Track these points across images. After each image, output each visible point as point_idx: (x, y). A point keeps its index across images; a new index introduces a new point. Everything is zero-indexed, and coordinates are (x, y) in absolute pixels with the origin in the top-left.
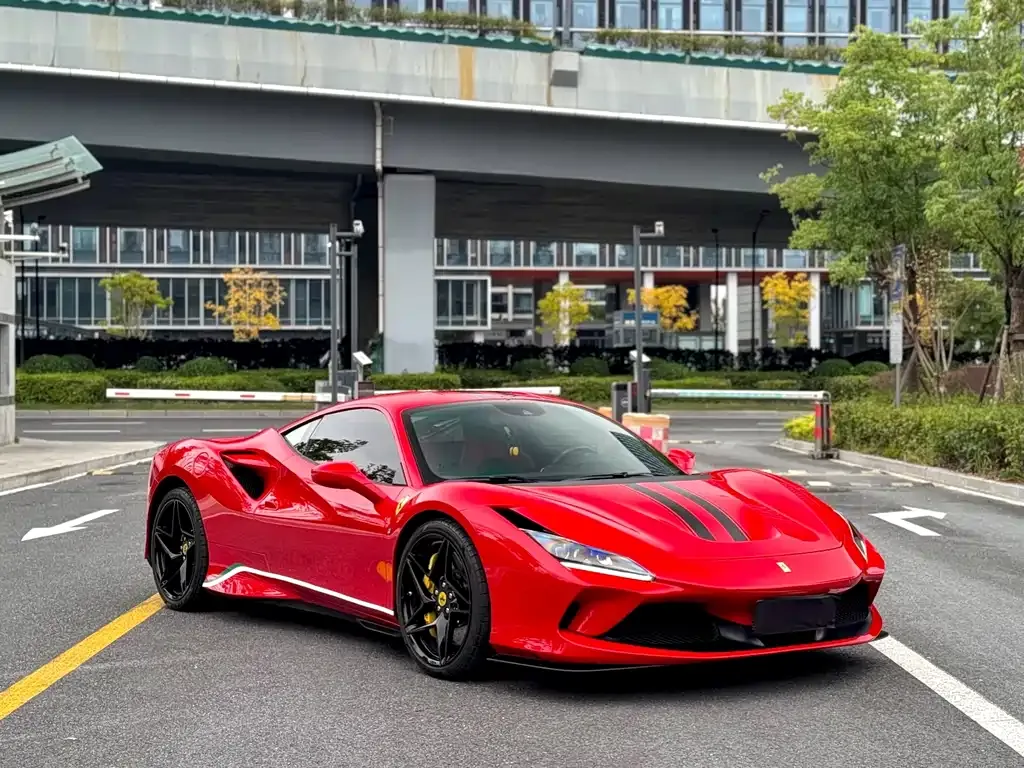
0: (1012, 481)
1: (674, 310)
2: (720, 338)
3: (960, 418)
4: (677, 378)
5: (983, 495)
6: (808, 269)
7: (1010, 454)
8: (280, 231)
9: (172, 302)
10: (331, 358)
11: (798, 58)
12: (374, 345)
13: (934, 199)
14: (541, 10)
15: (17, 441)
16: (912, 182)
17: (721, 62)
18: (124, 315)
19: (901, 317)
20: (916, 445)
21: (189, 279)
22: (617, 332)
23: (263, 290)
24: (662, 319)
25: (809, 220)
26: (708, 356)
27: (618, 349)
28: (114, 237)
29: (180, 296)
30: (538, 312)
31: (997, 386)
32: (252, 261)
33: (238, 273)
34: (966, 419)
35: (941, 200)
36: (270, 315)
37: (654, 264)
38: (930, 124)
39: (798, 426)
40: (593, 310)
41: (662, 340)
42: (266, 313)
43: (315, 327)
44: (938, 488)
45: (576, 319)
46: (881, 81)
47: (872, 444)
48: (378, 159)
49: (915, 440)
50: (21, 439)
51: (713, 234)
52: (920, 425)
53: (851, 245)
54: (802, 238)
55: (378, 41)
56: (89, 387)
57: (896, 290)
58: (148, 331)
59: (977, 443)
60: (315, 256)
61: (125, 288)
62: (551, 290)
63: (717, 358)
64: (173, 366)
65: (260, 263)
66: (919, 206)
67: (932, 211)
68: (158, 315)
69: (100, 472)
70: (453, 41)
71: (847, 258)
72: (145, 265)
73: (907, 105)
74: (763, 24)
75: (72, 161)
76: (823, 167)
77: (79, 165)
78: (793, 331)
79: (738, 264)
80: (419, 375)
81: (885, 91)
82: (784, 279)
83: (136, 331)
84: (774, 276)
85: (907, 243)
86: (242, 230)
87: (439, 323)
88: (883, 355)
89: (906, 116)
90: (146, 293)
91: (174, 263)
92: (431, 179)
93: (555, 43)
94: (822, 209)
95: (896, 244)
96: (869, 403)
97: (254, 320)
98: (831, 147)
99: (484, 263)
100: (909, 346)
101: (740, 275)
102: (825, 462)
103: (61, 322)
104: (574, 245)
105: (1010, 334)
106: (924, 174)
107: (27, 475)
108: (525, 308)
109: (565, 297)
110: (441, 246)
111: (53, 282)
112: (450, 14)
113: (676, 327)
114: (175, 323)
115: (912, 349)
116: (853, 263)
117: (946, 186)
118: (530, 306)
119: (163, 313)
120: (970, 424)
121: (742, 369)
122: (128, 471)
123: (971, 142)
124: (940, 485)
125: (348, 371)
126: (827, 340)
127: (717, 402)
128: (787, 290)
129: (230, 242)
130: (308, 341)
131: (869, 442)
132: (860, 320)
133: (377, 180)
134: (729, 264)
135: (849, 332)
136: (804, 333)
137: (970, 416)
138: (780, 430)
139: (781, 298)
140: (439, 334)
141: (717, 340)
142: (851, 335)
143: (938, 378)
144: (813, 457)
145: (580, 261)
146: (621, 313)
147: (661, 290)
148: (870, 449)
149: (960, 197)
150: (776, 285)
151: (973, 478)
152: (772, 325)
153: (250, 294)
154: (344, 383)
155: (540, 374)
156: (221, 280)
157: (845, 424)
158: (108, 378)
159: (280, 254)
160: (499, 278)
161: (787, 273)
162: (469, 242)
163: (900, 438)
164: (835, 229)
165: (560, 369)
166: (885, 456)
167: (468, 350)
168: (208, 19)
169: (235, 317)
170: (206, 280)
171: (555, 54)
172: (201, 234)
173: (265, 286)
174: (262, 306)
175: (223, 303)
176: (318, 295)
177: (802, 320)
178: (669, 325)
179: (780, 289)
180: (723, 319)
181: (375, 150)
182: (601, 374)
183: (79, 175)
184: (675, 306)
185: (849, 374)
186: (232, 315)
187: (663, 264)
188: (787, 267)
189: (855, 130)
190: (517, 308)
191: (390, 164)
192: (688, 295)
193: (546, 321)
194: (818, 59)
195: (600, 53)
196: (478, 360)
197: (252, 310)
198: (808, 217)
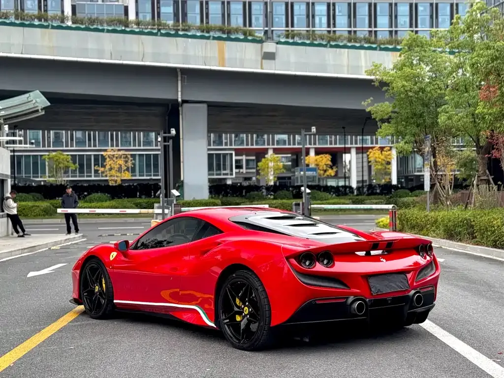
0: (477, 245)
1: (325, 166)
2: (347, 180)
3: (454, 216)
4: (325, 200)
5: (464, 251)
6: (390, 145)
7: (476, 232)
8: (130, 131)
9: (78, 166)
10: (161, 193)
11: (382, 44)
12: (179, 186)
13: (442, 114)
14: (257, 19)
16: (434, 105)
17: (345, 47)
18: (55, 173)
19: (429, 169)
20: (435, 229)
21: (86, 155)
22: (297, 178)
23: (123, 160)
24: (319, 171)
25: (386, 124)
26: (341, 189)
27: (297, 186)
28: (49, 134)
29: (82, 163)
30: (258, 168)
31: (473, 201)
32: (117, 145)
33: (110, 151)
34: (457, 216)
35: (446, 114)
36: (126, 172)
37: (315, 144)
38: (442, 78)
39: (382, 221)
40: (285, 167)
41: (319, 181)
42: (124, 171)
43: (148, 178)
45: (277, 171)
46: (418, 58)
48: (180, 96)
49: (435, 227)
51: (343, 130)
52: (437, 220)
53: (405, 135)
54: (382, 132)
55: (179, 39)
56: (42, 208)
57: (426, 156)
58: (67, 180)
59: (462, 228)
60: (148, 143)
61: (55, 160)
62: (264, 158)
63: (345, 190)
64: (83, 197)
65: (121, 147)
66: (437, 115)
67: (441, 119)
68: (72, 173)
69: (54, 248)
70: (214, 38)
71: (403, 142)
72: (64, 148)
73: (431, 68)
74: (367, 24)
75: (36, 102)
76: (392, 98)
77: (40, 103)
78: (384, 176)
79: (356, 143)
80: (201, 200)
81: (421, 62)
82: (379, 150)
83: (61, 181)
84: (374, 149)
85: (432, 134)
86: (112, 131)
87: (210, 175)
88: (421, 187)
89: (431, 74)
90: (65, 162)
91: (79, 147)
92: (205, 106)
93: (264, 38)
94: (391, 119)
95: (426, 134)
96: (414, 210)
97: (119, 174)
98: (395, 89)
99: (231, 145)
100: (433, 183)
101: (357, 149)
103: (24, 177)
104: (275, 136)
105: (478, 177)
106: (439, 102)
107: (22, 249)
108: (251, 166)
109: (271, 162)
110: (209, 137)
111: (19, 157)
112: (213, 26)
113: (325, 175)
114: (80, 177)
115: (435, 184)
116: (406, 144)
117: (448, 108)
118: (254, 165)
119: (74, 171)
120: (459, 219)
121: (357, 195)
122: (67, 247)
123: (459, 87)
124: (445, 247)
125: (169, 199)
126: (400, 180)
127: (345, 211)
128: (380, 156)
129: (106, 137)
131: (414, 228)
132: (416, 170)
133: (179, 107)
134: (351, 143)
135: (411, 176)
136: (389, 177)
137: (459, 215)
138: (374, 224)
139: (377, 160)
140: (210, 181)
141: (345, 181)
143: (447, 198)
145: (278, 143)
146: (299, 168)
147: (318, 157)
148: (415, 232)
149: (454, 113)
150: (375, 153)
151: (460, 243)
152: (373, 173)
153: (116, 162)
154: (168, 204)
155: (259, 199)
156: (102, 155)
157: (404, 220)
158: (51, 204)
159: (130, 142)
160: (239, 152)
161: (380, 147)
162: (224, 135)
163: (428, 226)
164: (397, 128)
165: (269, 196)
167: (224, 188)
168: (97, 30)
169: (109, 173)
170: (95, 155)
171: (264, 44)
172: (92, 133)
173: (123, 158)
174: (123, 167)
175: (104, 166)
176: (150, 162)
177: (388, 170)
178: (322, 174)
179: (377, 155)
180: (350, 170)
181: (178, 91)
182: (288, 198)
183: (39, 108)
184: (325, 164)
185: (409, 197)
186: (108, 172)
187: (319, 144)
188: (380, 144)
189: (406, 81)
190: (247, 167)
191: (185, 98)
192: (332, 159)
193: (262, 173)
194: (392, 44)
195: (286, 43)
196: (229, 193)
197: (117, 169)
198: (385, 122)
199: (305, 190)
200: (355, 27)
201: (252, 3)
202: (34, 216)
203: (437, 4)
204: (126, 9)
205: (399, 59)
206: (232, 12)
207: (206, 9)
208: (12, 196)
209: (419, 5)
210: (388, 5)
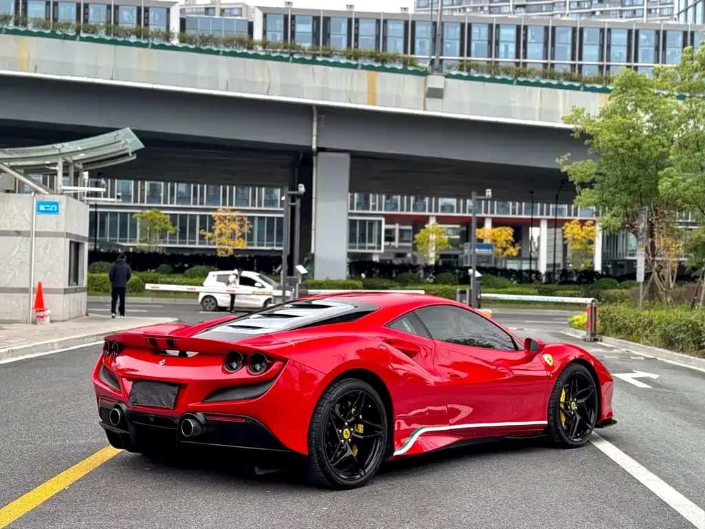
1: (504, 243)
2: (533, 262)
3: (675, 317)
4: (502, 287)
6: (594, 218)
8: (248, 186)
9: (179, 230)
10: (282, 269)
11: (587, 82)
12: (308, 261)
13: (664, 179)
14: (422, 44)
15: (87, 315)
16: (654, 167)
17: (537, 84)
18: (148, 237)
19: (644, 253)
20: (649, 334)
21: (190, 215)
22: (466, 257)
23: (238, 223)
24: (496, 248)
25: (587, 189)
26: (524, 274)
28: (143, 186)
29: (184, 226)
30: (415, 242)
31: (702, 298)
32: (231, 204)
33: (221, 212)
34: (679, 318)
35: (669, 179)
36: (241, 239)
37: (492, 212)
38: (666, 130)
39: (577, 320)
40: (451, 241)
41: (496, 263)
42: (238, 238)
43: (269, 248)
44: (660, 361)
45: (440, 247)
46: (634, 103)
47: (623, 333)
48: (314, 142)
49: (648, 331)
50: (90, 314)
51: (530, 195)
52: (652, 321)
53: (613, 206)
54: (582, 200)
55: (316, 67)
57: (641, 235)
58: (163, 248)
59: (685, 333)
60: (271, 202)
61: (149, 220)
62: (424, 228)
63: (530, 276)
64: (181, 270)
65: (235, 205)
66: (657, 180)
67: (662, 186)
68: (170, 238)
70: (364, 67)
71: (610, 214)
72: (162, 205)
73: (652, 117)
74: (569, 56)
75: (126, 143)
76: (597, 154)
77: (130, 144)
78: (583, 259)
79: (548, 214)
80: (336, 281)
81: (638, 109)
82: (578, 224)
83: (156, 247)
84: (572, 223)
85: (649, 205)
86: (225, 185)
87: (350, 247)
88: (633, 276)
89: (651, 124)
90: (163, 223)
91: (180, 204)
92: (347, 156)
93: (429, 70)
94: (595, 183)
95: (642, 205)
96: (622, 307)
97: (231, 242)
99: (380, 209)
100: (650, 271)
101: (549, 221)
102: (592, 343)
103: (108, 240)
104: (440, 199)
106: (661, 162)
107: (97, 335)
108: (406, 239)
109: (433, 234)
110: (352, 197)
111: (104, 214)
112: (362, 50)
113: (505, 255)
114: (180, 243)
115: (651, 273)
116: (614, 218)
117: (672, 171)
118: (410, 237)
119: (173, 236)
120: (681, 321)
121: (546, 283)
123: (689, 143)
124: (662, 359)
125: (292, 277)
126: (606, 266)
127: (529, 304)
128: (580, 232)
129: (216, 192)
130: (266, 257)
131: (621, 331)
132: (629, 253)
133: (312, 156)
134: (542, 214)
135: (621, 261)
136: (591, 260)
137: (681, 316)
138: (567, 323)
139: (576, 237)
140: (350, 255)
141: (531, 263)
142: (623, 263)
143: (666, 292)
144: (585, 340)
145: (443, 209)
146: (469, 244)
147: (495, 230)
148: (621, 336)
149: (681, 178)
150: (572, 228)
151: (681, 355)
152: (569, 254)
153: (229, 226)
154: (290, 285)
155: (414, 283)
156: (210, 216)
157: (606, 319)
158: (140, 277)
159: (248, 200)
160: (390, 219)
161: (580, 221)
162: (371, 196)
163: (639, 329)
164: (603, 195)
165: (428, 279)
166: (629, 340)
167: (368, 266)
168: (210, 52)
169: (219, 240)
170: (201, 216)
171: (429, 77)
172: (199, 186)
173: (239, 221)
174: (236, 233)
175: (211, 231)
176: (272, 227)
177: (590, 252)
178: (500, 253)
179: (575, 231)
180: (538, 250)
181: (312, 135)
182: (452, 284)
183: (130, 151)
184: (505, 240)
185: (615, 288)
186: (217, 239)
187: (498, 213)
188: (580, 216)
189: (617, 133)
190: (401, 239)
191: (322, 145)
192: (514, 233)
193: (420, 248)
194: (601, 83)
195: (459, 77)
196: (374, 272)
197: (230, 236)
198: (586, 187)
199: (474, 273)
200: (553, 58)
201: (417, 23)
203: (665, 32)
204: (251, 26)
205: (608, 103)
206: (390, 33)
207: (355, 28)
209: (640, 32)
210: (598, 30)
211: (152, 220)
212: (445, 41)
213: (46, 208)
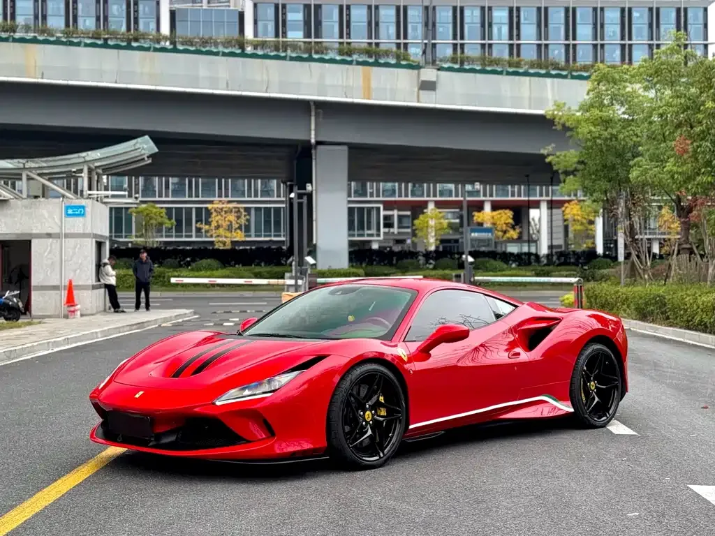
0: (671, 326)
1: (505, 225)
2: (533, 244)
8: (244, 178)
9: (175, 223)
11: (574, 71)
12: (310, 251)
13: (634, 168)
14: (415, 29)
17: (526, 74)
18: (144, 231)
19: (622, 234)
20: (626, 308)
21: (186, 208)
23: (234, 215)
24: (496, 232)
25: (571, 177)
26: (523, 257)
28: (137, 181)
29: (180, 219)
30: (414, 228)
32: (227, 196)
33: (218, 204)
35: (638, 169)
36: (239, 231)
37: (491, 195)
39: (568, 299)
40: (451, 226)
41: (496, 246)
42: (235, 229)
43: (267, 239)
44: (634, 331)
45: (439, 232)
46: (610, 97)
48: (313, 136)
49: (626, 306)
52: (628, 297)
53: (593, 192)
55: (313, 64)
57: (620, 218)
58: (160, 242)
60: (267, 193)
61: (145, 214)
62: (423, 213)
63: (529, 258)
65: (232, 197)
66: (628, 169)
67: (633, 175)
68: (166, 232)
69: (165, 325)
70: (359, 63)
72: (157, 199)
73: (627, 109)
74: (563, 36)
75: (143, 149)
76: (578, 145)
77: (146, 150)
78: (585, 240)
79: (547, 195)
80: (339, 269)
81: (614, 102)
82: (578, 205)
83: (153, 242)
84: (571, 203)
86: (220, 178)
87: (350, 236)
89: (626, 116)
90: (158, 217)
91: (176, 197)
92: (345, 148)
93: (421, 64)
94: (577, 171)
95: (620, 191)
96: (605, 285)
97: (229, 235)
98: (580, 136)
99: (378, 195)
100: (628, 252)
101: (548, 201)
104: (438, 185)
105: (679, 245)
108: (405, 225)
109: (432, 218)
110: (350, 185)
112: (356, 48)
113: (504, 239)
114: (176, 237)
115: (630, 253)
117: (642, 161)
118: (409, 223)
119: (169, 230)
120: (650, 295)
121: (545, 265)
125: (302, 267)
126: (609, 245)
127: (525, 286)
128: (580, 212)
129: (212, 184)
133: (311, 149)
134: (541, 195)
136: (592, 241)
139: (576, 217)
140: (351, 244)
141: (530, 246)
143: (644, 270)
145: (442, 194)
146: (469, 228)
147: (495, 213)
149: (649, 167)
150: (572, 209)
152: (571, 235)
153: (225, 218)
154: (301, 274)
155: (414, 268)
156: (206, 208)
157: (592, 297)
159: (244, 191)
160: (389, 205)
162: (368, 184)
163: (619, 304)
164: (584, 182)
165: (428, 265)
167: (368, 254)
168: (209, 53)
169: (215, 233)
170: (196, 208)
171: (422, 70)
172: (194, 179)
173: (235, 212)
174: (233, 225)
175: (208, 223)
176: (269, 218)
177: (591, 232)
178: (501, 237)
179: (575, 211)
180: (539, 231)
181: (310, 130)
182: (452, 269)
183: (145, 156)
184: (505, 223)
185: (610, 268)
186: (214, 231)
187: (497, 195)
189: (595, 125)
190: (400, 225)
191: (320, 139)
192: (514, 216)
193: (419, 234)
194: (587, 71)
195: (450, 69)
196: (375, 260)
197: (227, 228)
198: (569, 175)
199: (467, 258)
200: (546, 39)
201: (409, 7)
202: (127, 288)
203: (658, 9)
204: (241, 16)
205: (587, 97)
206: (382, 19)
207: (347, 15)
208: (111, 263)
209: (633, 10)
210: (591, 10)
211: (147, 214)
212: (437, 25)
213: (73, 211)
